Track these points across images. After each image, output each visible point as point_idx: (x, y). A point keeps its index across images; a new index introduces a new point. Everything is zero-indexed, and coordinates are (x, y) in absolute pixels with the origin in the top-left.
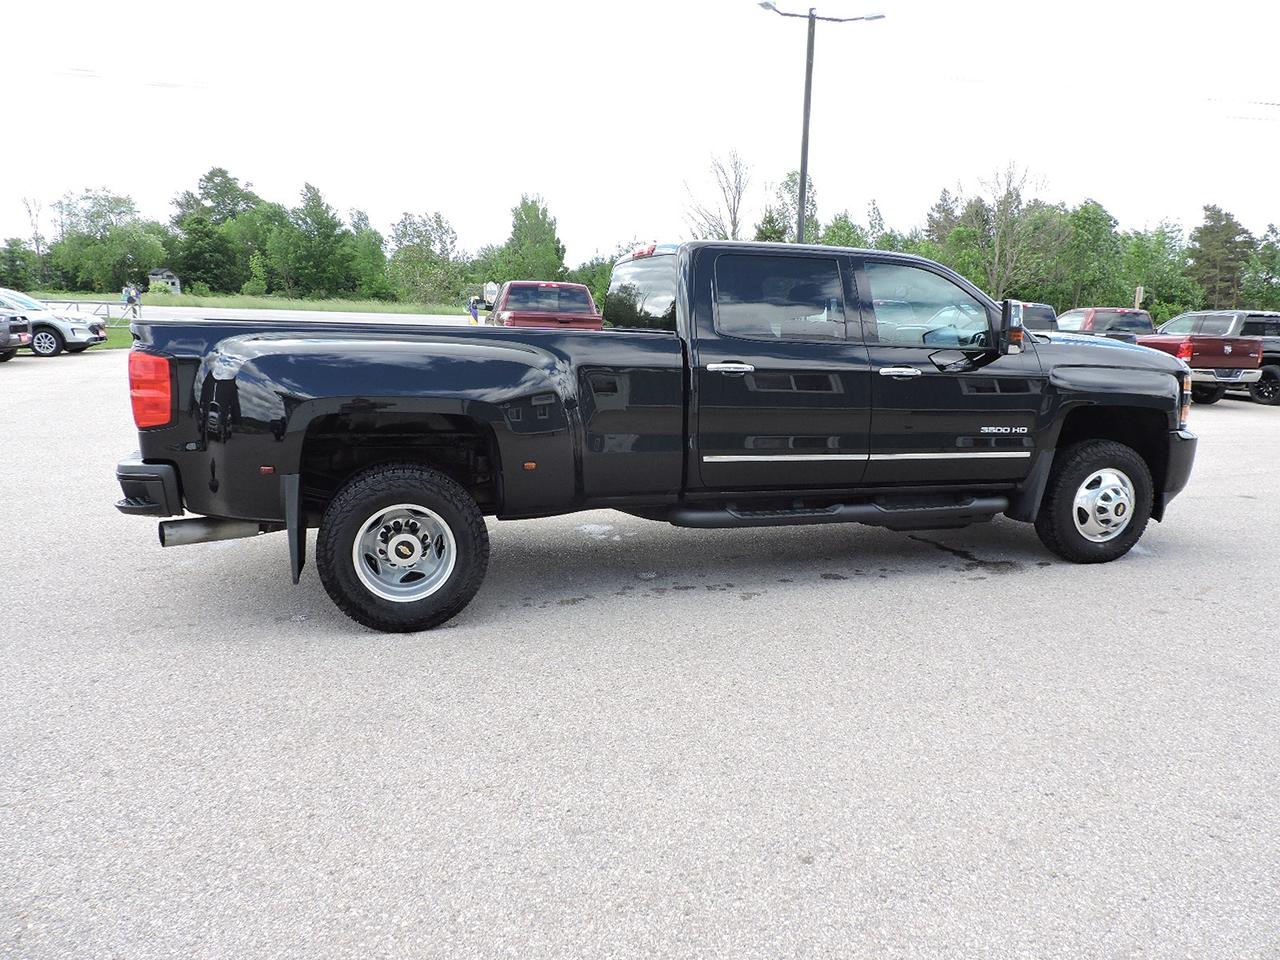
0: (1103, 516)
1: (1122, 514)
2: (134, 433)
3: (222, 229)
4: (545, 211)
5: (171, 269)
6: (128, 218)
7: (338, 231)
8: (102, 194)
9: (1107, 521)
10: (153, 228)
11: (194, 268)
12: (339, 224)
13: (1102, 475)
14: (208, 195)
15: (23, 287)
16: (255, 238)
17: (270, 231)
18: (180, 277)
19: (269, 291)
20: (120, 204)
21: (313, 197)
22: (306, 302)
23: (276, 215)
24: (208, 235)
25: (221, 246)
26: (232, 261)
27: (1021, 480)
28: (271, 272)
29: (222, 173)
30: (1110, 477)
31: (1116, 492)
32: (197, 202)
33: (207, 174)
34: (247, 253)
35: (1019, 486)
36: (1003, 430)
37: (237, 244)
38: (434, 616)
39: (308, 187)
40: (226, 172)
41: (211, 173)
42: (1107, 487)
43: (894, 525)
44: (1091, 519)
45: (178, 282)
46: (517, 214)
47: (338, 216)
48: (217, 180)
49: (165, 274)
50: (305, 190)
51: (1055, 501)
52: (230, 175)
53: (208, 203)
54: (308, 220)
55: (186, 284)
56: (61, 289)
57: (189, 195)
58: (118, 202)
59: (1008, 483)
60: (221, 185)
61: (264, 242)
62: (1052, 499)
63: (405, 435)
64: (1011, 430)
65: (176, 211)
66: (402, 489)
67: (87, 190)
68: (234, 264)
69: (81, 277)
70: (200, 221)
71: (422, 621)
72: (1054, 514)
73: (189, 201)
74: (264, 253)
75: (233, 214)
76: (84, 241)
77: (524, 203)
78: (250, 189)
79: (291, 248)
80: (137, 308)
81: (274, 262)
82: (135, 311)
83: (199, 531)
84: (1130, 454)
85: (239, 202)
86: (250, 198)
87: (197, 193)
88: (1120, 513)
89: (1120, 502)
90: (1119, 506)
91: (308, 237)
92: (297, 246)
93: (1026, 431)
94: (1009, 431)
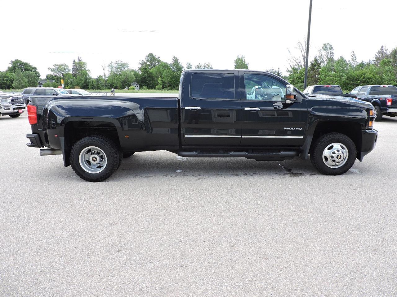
0: (333, 159)
1: (340, 159)
2: (30, 126)
3: (151, 71)
4: (245, 61)
5: (137, 83)
6: (126, 69)
8: (120, 62)
9: (334, 161)
10: (133, 71)
11: (143, 82)
12: (182, 67)
13: (334, 145)
14: (147, 61)
15: (100, 89)
16: (160, 72)
17: (163, 70)
18: (139, 85)
19: (163, 88)
20: (124, 65)
21: (176, 60)
22: (173, 91)
23: (166, 66)
24: (147, 72)
25: (150, 75)
26: (153, 79)
27: (302, 146)
28: (163, 82)
29: (152, 54)
30: (337, 146)
31: (338, 151)
32: (145, 63)
33: (148, 55)
34: (158, 77)
35: (301, 148)
36: (292, 129)
37: (155, 74)
38: (101, 178)
39: (174, 57)
40: (153, 54)
42: (335, 149)
44: (329, 160)
45: (139, 86)
46: (236, 62)
47: (182, 65)
48: (151, 56)
49: (135, 84)
50: (173, 58)
51: (315, 153)
52: (154, 55)
53: (148, 63)
54: (174, 67)
55: (141, 87)
56: (110, 89)
57: (143, 61)
58: (124, 64)
59: (296, 147)
60: (152, 58)
61: (162, 74)
62: (314, 152)
63: (104, 128)
64: (295, 129)
65: (140, 66)
66: (91, 142)
67: (116, 61)
68: (154, 81)
69: (115, 86)
70: (145, 69)
71: (98, 179)
72: (315, 157)
73: (143, 63)
74: (161, 76)
75: (154, 66)
76: (115, 75)
77: (238, 58)
79: (169, 75)
80: (114, 94)
81: (164, 79)
82: (113, 95)
83: (49, 152)
84: (346, 138)
85: (156, 62)
86: (159, 61)
87: (145, 61)
88: (339, 159)
89: (339, 154)
90: (338, 156)
91: (174, 72)
92: (171, 75)
93: (301, 129)
94: (294, 129)
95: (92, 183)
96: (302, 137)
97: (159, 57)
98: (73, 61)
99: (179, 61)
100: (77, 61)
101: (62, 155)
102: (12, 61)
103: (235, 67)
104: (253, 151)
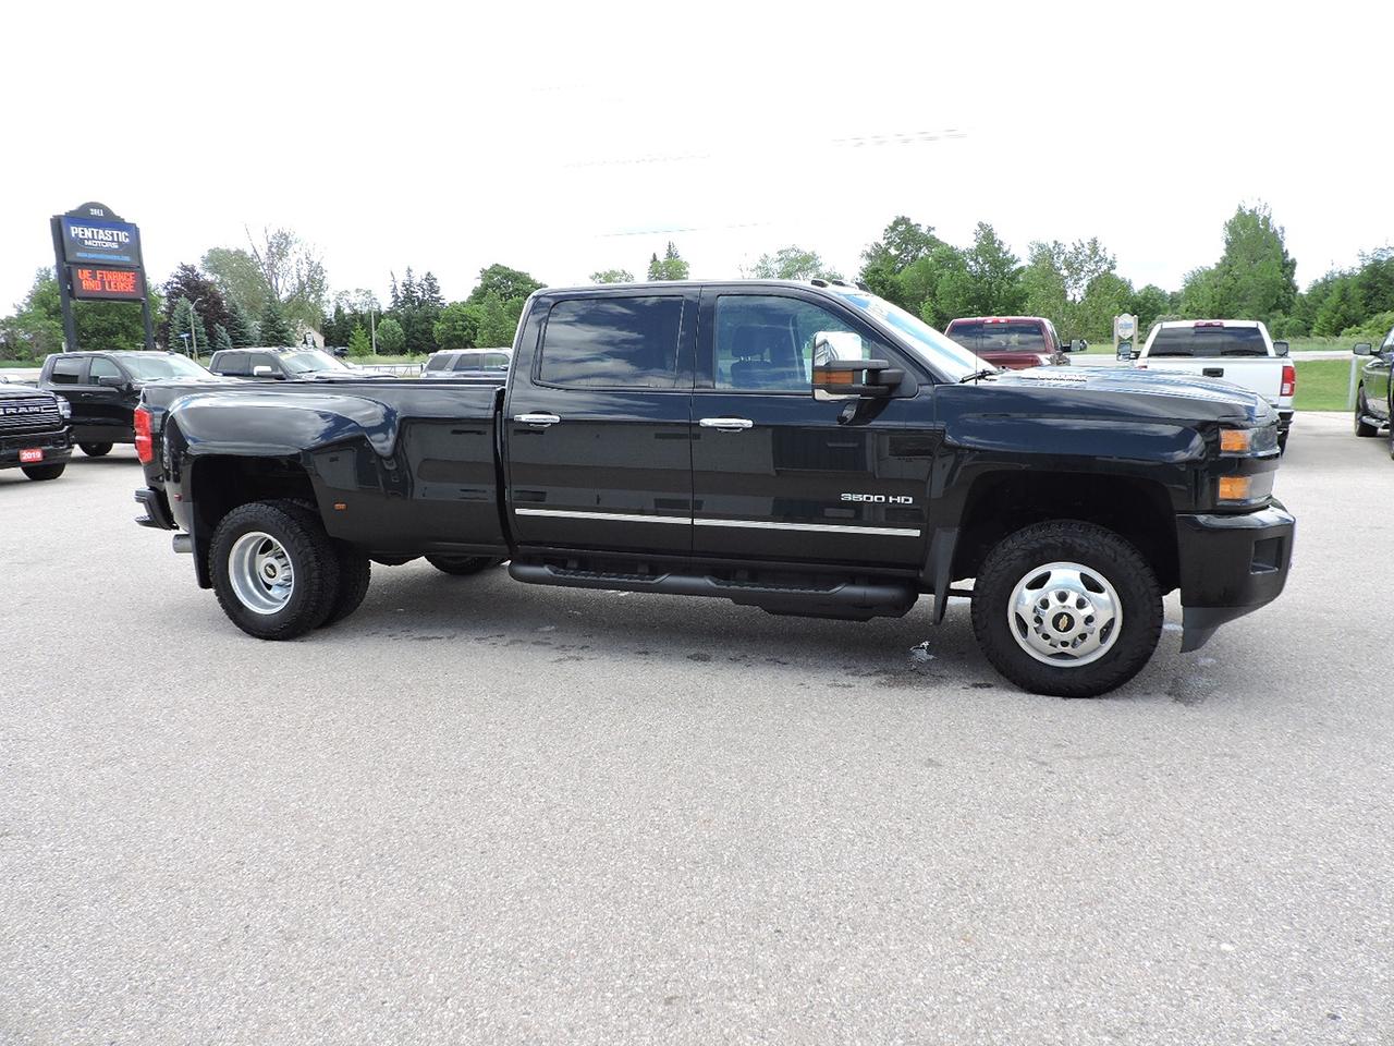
0: (1042, 629)
1: (1067, 629)
3: (901, 278)
4: (1266, 220)
7: (1015, 267)
8: (793, 254)
9: (1047, 636)
12: (1013, 261)
13: (1049, 571)
14: (891, 244)
16: (929, 282)
17: (943, 275)
20: (806, 262)
21: (987, 237)
23: (950, 258)
29: (904, 220)
31: (1063, 597)
32: (885, 252)
33: (891, 224)
34: (921, 298)
35: (922, 574)
36: (874, 498)
37: (907, 290)
38: (282, 629)
39: (981, 225)
41: (895, 222)
42: (1052, 589)
43: (774, 607)
44: (1030, 629)
46: (1232, 227)
47: (1011, 252)
48: (901, 228)
50: (978, 229)
52: (913, 222)
53: (893, 252)
54: (980, 259)
57: (877, 245)
58: (805, 260)
59: (904, 569)
60: (906, 233)
61: (936, 289)
64: (887, 499)
65: (865, 263)
73: (877, 253)
74: (933, 299)
75: (914, 260)
78: (931, 233)
79: (960, 292)
81: (943, 306)
84: (1108, 544)
85: (921, 248)
86: (931, 242)
87: (883, 243)
88: (1062, 628)
89: (1063, 611)
90: (1060, 615)
91: (978, 278)
92: (966, 289)
93: (911, 502)
94: (883, 500)
95: (258, 644)
96: (917, 533)
97: (930, 229)
98: (652, 258)
99: (998, 237)
100: (662, 258)
101: (192, 554)
102: (483, 271)
103: (1225, 246)
104: (755, 576)
